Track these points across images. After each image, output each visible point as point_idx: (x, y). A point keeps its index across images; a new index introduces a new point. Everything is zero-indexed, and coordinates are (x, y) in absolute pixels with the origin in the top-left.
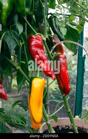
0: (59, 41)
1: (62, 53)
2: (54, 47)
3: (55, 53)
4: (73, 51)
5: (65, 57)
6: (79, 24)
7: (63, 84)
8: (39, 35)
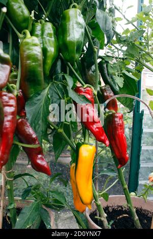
0: (112, 94)
2: (107, 102)
5: (122, 117)
8: (88, 87)
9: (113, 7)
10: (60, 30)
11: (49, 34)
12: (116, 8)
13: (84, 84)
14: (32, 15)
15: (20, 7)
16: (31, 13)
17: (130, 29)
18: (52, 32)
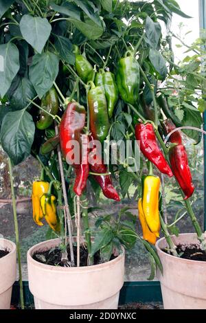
0: (174, 127)
1: (180, 143)
2: (169, 135)
3: (170, 143)
4: (194, 139)
5: (184, 149)
6: (201, 98)
7: (184, 183)
8: (148, 123)
9: (171, 35)
10: (118, 76)
11: (109, 82)
12: (173, 35)
13: (144, 120)
14: (95, 68)
15: (84, 64)
16: (93, 67)
17: (191, 56)
18: (112, 80)
